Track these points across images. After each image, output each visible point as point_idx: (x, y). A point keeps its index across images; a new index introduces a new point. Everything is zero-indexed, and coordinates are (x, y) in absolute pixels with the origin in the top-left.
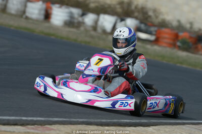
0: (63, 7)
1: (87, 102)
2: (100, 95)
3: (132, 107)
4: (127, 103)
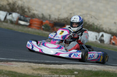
1: (55, 54)
2: (63, 50)
3: (80, 57)
4: (77, 54)
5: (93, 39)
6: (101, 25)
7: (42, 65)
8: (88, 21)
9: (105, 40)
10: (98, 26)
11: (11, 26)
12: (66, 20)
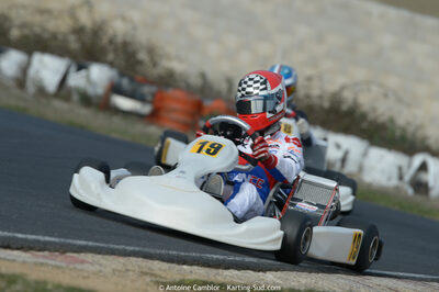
5: (389, 179)
6: (420, 127)
7: (195, 268)
8: (374, 110)
9: (431, 184)
10: (410, 129)
11: (84, 115)
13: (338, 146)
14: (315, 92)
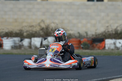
0: (9, 38)
12: (104, 34)
13: (120, 43)
14: (110, 30)
